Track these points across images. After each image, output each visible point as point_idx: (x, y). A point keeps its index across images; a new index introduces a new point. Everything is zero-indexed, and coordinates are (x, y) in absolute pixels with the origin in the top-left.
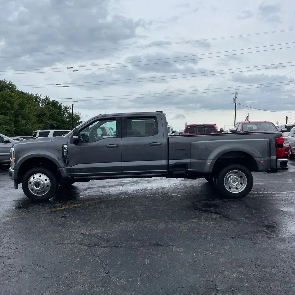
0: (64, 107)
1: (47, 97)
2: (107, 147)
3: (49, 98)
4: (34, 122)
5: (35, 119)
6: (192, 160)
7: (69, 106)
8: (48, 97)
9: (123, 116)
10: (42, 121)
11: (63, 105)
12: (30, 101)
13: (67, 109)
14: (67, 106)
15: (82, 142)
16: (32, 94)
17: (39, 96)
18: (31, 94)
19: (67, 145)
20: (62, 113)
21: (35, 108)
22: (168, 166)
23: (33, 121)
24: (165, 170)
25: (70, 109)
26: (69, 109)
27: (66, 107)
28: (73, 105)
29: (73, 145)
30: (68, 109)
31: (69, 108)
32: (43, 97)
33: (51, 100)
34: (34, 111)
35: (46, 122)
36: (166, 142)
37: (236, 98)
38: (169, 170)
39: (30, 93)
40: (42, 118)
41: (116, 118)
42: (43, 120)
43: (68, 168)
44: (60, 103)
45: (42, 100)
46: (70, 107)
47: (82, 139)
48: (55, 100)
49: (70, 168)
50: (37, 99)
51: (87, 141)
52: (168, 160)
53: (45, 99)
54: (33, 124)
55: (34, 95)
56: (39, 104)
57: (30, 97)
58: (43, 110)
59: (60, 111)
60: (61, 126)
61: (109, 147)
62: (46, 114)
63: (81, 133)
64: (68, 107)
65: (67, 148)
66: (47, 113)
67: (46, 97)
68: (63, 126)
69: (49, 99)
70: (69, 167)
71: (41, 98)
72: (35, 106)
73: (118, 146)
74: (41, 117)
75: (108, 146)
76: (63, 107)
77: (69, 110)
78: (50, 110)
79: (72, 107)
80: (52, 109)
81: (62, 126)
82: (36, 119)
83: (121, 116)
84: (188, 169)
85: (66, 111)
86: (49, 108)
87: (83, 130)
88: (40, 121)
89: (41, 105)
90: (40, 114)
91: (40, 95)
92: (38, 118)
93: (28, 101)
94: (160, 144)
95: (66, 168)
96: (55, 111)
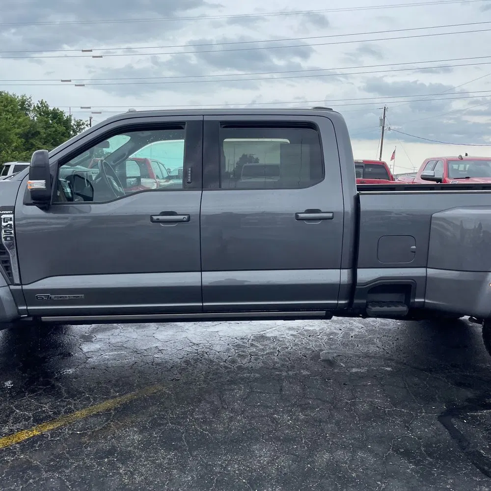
0: (75, 121)
1: (44, 101)
2: (152, 221)
3: (47, 104)
4: (16, 147)
5: (17, 142)
6: (431, 272)
7: (84, 121)
8: (46, 102)
9: (206, 118)
10: (32, 145)
11: (72, 118)
12: (9, 108)
13: (80, 125)
14: (81, 120)
15: (70, 200)
16: (14, 95)
17: (28, 99)
19: (13, 209)
20: (71, 133)
21: (19, 120)
22: (353, 288)
23: (14, 145)
24: (343, 302)
25: (87, 125)
26: (85, 126)
27: (80, 122)
28: (91, 118)
29: (34, 210)
30: (82, 127)
31: (84, 124)
32: (35, 102)
33: (51, 108)
34: (16, 126)
36: (349, 207)
37: (384, 118)
38: (356, 301)
39: (11, 93)
40: (31, 141)
41: (183, 123)
42: (34, 143)
43: (19, 287)
44: (67, 114)
45: (33, 107)
46: (86, 123)
47: (69, 190)
48: (58, 109)
49: (25, 287)
50: (24, 105)
51: (88, 199)
52: (354, 268)
53: (39, 105)
54: (13, 151)
55: (18, 97)
56: (27, 114)
57: (11, 100)
58: (33, 125)
59: (67, 129)
61: (158, 221)
62: (39, 133)
63: (66, 170)
64: (82, 122)
65: (12, 222)
66: (42, 131)
67: (42, 103)
69: (47, 107)
70: (21, 284)
71: (31, 102)
72: (19, 117)
73: (189, 218)
74: (31, 138)
75: (155, 218)
76: (73, 123)
77: (84, 128)
78: (48, 126)
79: (89, 123)
80: (51, 124)
82: (20, 141)
83: (201, 118)
84: (416, 300)
85: (79, 130)
86: (47, 122)
87: (72, 162)
88: (29, 146)
89: (31, 115)
90: (28, 133)
91: (30, 98)
92: (23, 140)
93: (5, 106)
94: (331, 215)
95: (12, 287)
96: (58, 129)
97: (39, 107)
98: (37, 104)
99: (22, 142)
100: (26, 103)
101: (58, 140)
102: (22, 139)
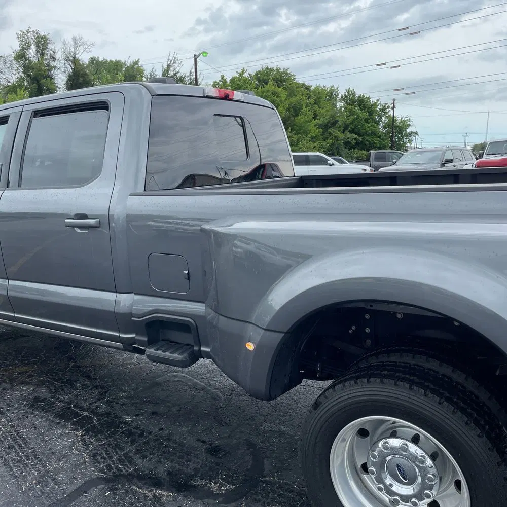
0: (381, 106)
1: (351, 89)
3: (354, 92)
4: (312, 138)
7: (389, 104)
8: (353, 90)
10: (330, 134)
11: (379, 103)
13: (386, 109)
14: (387, 104)
16: (324, 87)
17: (335, 90)
18: (322, 86)
26: (390, 109)
27: (385, 106)
28: (394, 100)
30: (387, 110)
31: (390, 107)
32: (342, 92)
33: (358, 95)
35: (335, 137)
40: (330, 131)
42: (332, 132)
44: (373, 100)
45: (340, 96)
48: (363, 95)
50: (331, 95)
53: (346, 94)
55: (327, 88)
56: (335, 104)
60: (370, 142)
62: (337, 121)
64: (387, 106)
67: (349, 91)
68: (375, 143)
69: (354, 95)
71: (339, 92)
74: (330, 128)
76: (378, 107)
77: (389, 112)
81: (372, 142)
82: (317, 131)
85: (384, 114)
88: (326, 135)
89: (339, 104)
90: (328, 122)
91: (337, 88)
96: (361, 115)
97: (346, 96)
98: (345, 93)
99: (319, 132)
100: (334, 93)
101: (359, 126)
102: (321, 129)
